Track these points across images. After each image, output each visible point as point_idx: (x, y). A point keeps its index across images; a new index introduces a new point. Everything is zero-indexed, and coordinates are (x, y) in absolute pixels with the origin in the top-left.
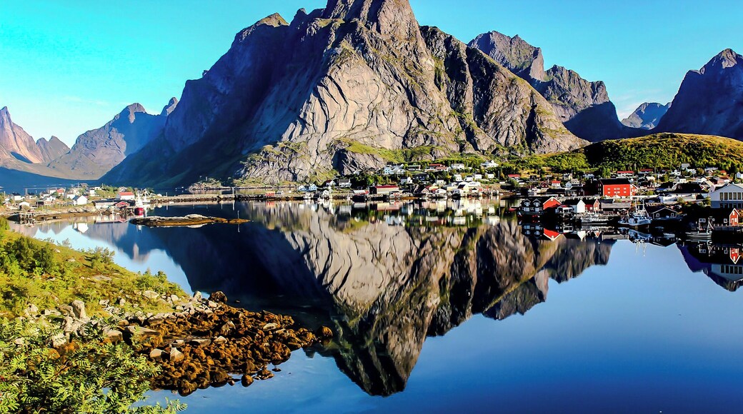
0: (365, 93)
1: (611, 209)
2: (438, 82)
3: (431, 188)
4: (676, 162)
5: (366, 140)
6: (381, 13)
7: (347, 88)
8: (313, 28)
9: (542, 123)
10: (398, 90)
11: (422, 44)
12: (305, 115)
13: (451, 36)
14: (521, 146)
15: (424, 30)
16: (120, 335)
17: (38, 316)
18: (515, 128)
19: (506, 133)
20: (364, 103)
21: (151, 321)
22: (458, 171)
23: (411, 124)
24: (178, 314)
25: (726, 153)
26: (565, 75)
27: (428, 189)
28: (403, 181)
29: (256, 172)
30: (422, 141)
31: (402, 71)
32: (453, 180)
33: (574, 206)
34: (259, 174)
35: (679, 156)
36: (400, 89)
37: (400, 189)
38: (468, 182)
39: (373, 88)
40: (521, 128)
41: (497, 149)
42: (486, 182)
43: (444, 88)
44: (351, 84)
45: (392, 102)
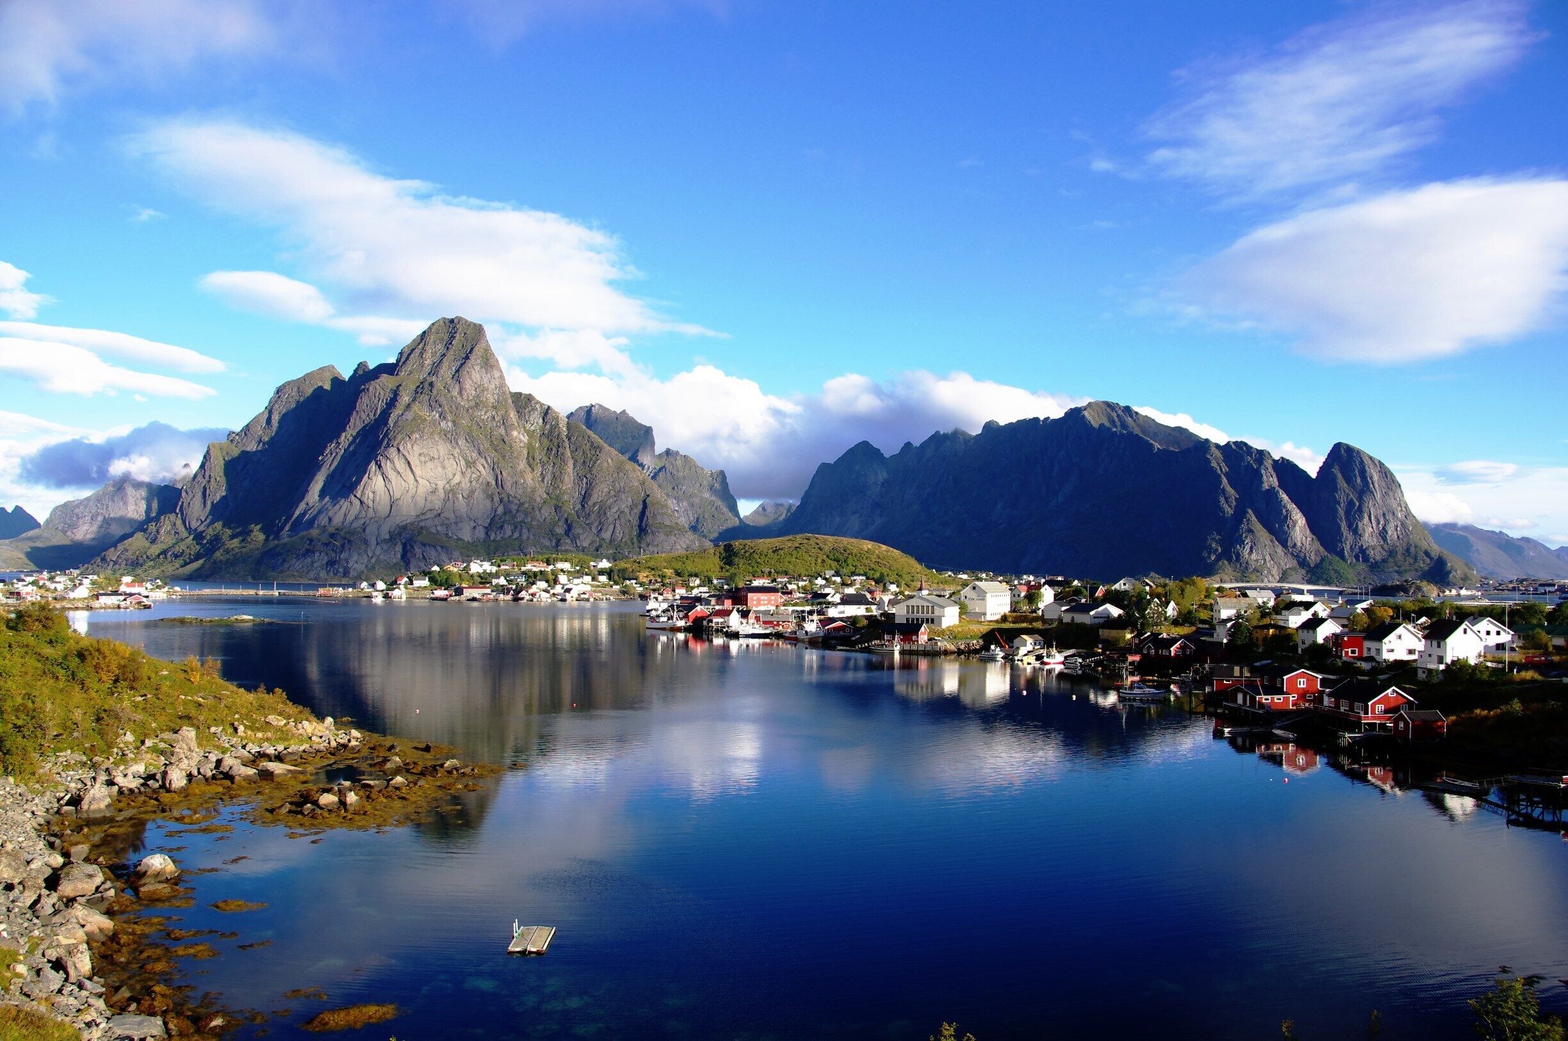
0: (440, 469)
1: (771, 622)
2: (531, 461)
3: (531, 591)
4: (819, 568)
5: (439, 528)
6: (465, 373)
7: (417, 462)
8: (378, 387)
9: (654, 517)
10: (481, 469)
11: (513, 414)
12: (363, 493)
13: (549, 407)
14: (629, 543)
15: (517, 397)
16: (255, 773)
17: (138, 748)
18: (623, 520)
19: (611, 527)
20: (439, 482)
21: (285, 755)
22: (562, 570)
23: (496, 511)
24: (315, 746)
25: (874, 560)
26: (679, 462)
27: (527, 591)
28: (495, 581)
29: (297, 564)
30: (509, 533)
31: (487, 445)
32: (556, 581)
33: (726, 618)
34: (300, 566)
35: (823, 561)
36: (484, 468)
37: (492, 591)
38: (576, 585)
39: (451, 465)
40: (629, 521)
41: (600, 546)
42: (599, 586)
43: (539, 470)
44: (423, 458)
45: (474, 483)
